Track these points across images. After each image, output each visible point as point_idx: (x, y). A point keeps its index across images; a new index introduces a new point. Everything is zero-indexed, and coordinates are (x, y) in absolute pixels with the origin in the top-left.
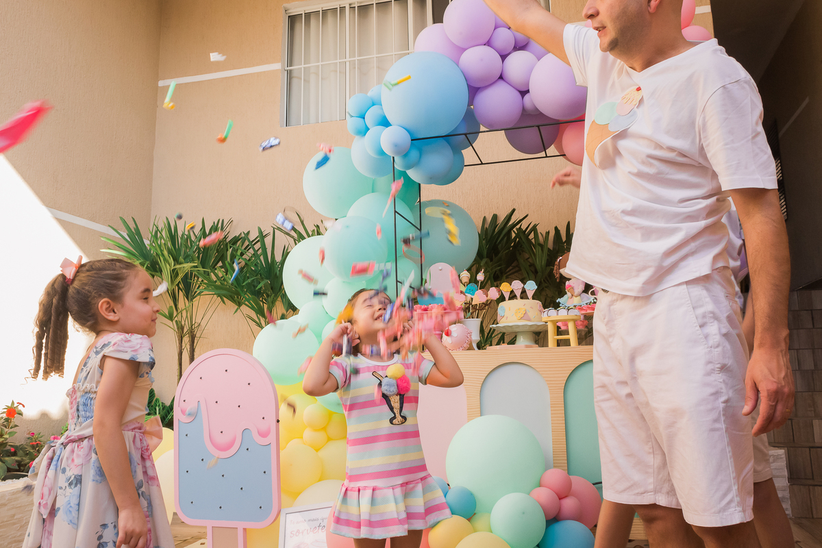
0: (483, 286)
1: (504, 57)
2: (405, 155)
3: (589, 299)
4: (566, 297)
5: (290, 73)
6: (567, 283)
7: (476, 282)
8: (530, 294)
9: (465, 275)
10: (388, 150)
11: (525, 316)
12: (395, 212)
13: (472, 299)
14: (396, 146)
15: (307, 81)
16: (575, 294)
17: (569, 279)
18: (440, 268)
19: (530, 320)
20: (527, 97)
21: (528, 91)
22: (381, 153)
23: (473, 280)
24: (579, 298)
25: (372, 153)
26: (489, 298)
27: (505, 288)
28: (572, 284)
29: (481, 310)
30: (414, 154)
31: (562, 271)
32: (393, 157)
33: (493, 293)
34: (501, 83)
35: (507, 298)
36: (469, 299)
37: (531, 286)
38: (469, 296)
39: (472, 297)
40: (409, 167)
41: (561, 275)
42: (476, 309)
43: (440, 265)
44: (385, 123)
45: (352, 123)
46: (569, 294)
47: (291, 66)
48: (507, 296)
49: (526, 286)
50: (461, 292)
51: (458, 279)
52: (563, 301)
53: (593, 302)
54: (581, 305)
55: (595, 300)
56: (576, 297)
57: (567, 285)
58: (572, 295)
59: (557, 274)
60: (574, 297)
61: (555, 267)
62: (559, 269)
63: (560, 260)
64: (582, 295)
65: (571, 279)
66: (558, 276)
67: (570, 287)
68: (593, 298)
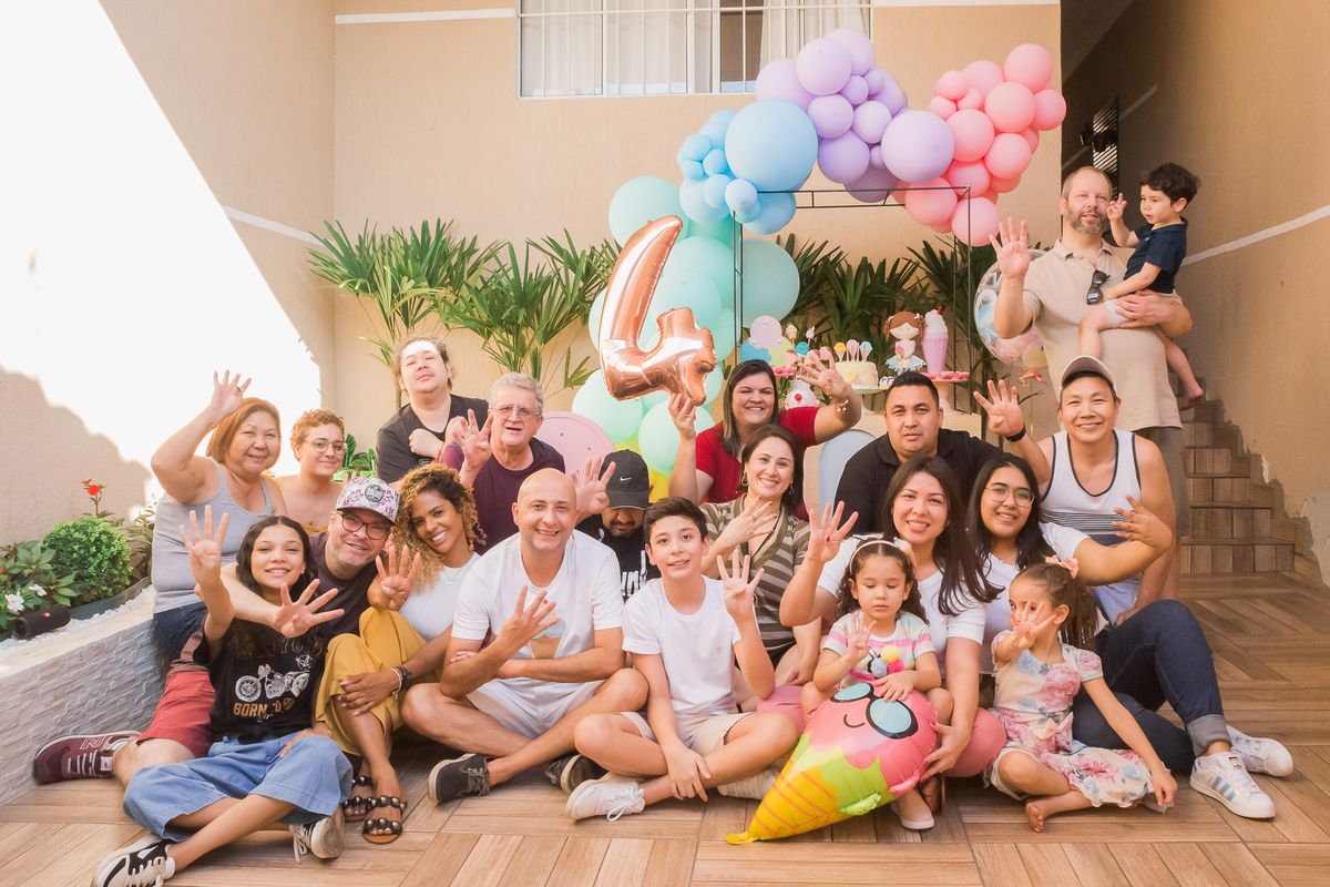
0: (815, 345)
1: (855, 107)
4: (894, 358)
5: (522, 21)
6: (897, 344)
7: (806, 340)
8: (865, 356)
9: (792, 331)
11: (857, 380)
12: (735, 270)
14: (742, 202)
16: (906, 356)
17: (899, 340)
18: (765, 322)
19: (863, 384)
20: (875, 150)
21: (879, 144)
22: (724, 204)
23: (801, 338)
24: (909, 360)
25: (712, 203)
27: (839, 348)
28: (901, 346)
30: (757, 208)
31: (892, 331)
32: (735, 211)
33: (825, 352)
34: (851, 135)
35: (841, 359)
37: (867, 347)
40: (749, 221)
41: (891, 334)
43: (766, 319)
44: (726, 171)
45: (687, 166)
46: (898, 356)
47: (523, 13)
48: (841, 357)
49: (861, 347)
50: (792, 351)
51: (784, 334)
52: (892, 362)
53: (922, 365)
54: (910, 368)
55: (925, 363)
56: (906, 359)
57: (897, 347)
58: (902, 357)
59: (887, 334)
60: (903, 360)
61: (885, 326)
62: (890, 329)
63: (891, 320)
64: (911, 358)
65: (901, 340)
66: (888, 336)
67: (900, 348)
68: (923, 361)
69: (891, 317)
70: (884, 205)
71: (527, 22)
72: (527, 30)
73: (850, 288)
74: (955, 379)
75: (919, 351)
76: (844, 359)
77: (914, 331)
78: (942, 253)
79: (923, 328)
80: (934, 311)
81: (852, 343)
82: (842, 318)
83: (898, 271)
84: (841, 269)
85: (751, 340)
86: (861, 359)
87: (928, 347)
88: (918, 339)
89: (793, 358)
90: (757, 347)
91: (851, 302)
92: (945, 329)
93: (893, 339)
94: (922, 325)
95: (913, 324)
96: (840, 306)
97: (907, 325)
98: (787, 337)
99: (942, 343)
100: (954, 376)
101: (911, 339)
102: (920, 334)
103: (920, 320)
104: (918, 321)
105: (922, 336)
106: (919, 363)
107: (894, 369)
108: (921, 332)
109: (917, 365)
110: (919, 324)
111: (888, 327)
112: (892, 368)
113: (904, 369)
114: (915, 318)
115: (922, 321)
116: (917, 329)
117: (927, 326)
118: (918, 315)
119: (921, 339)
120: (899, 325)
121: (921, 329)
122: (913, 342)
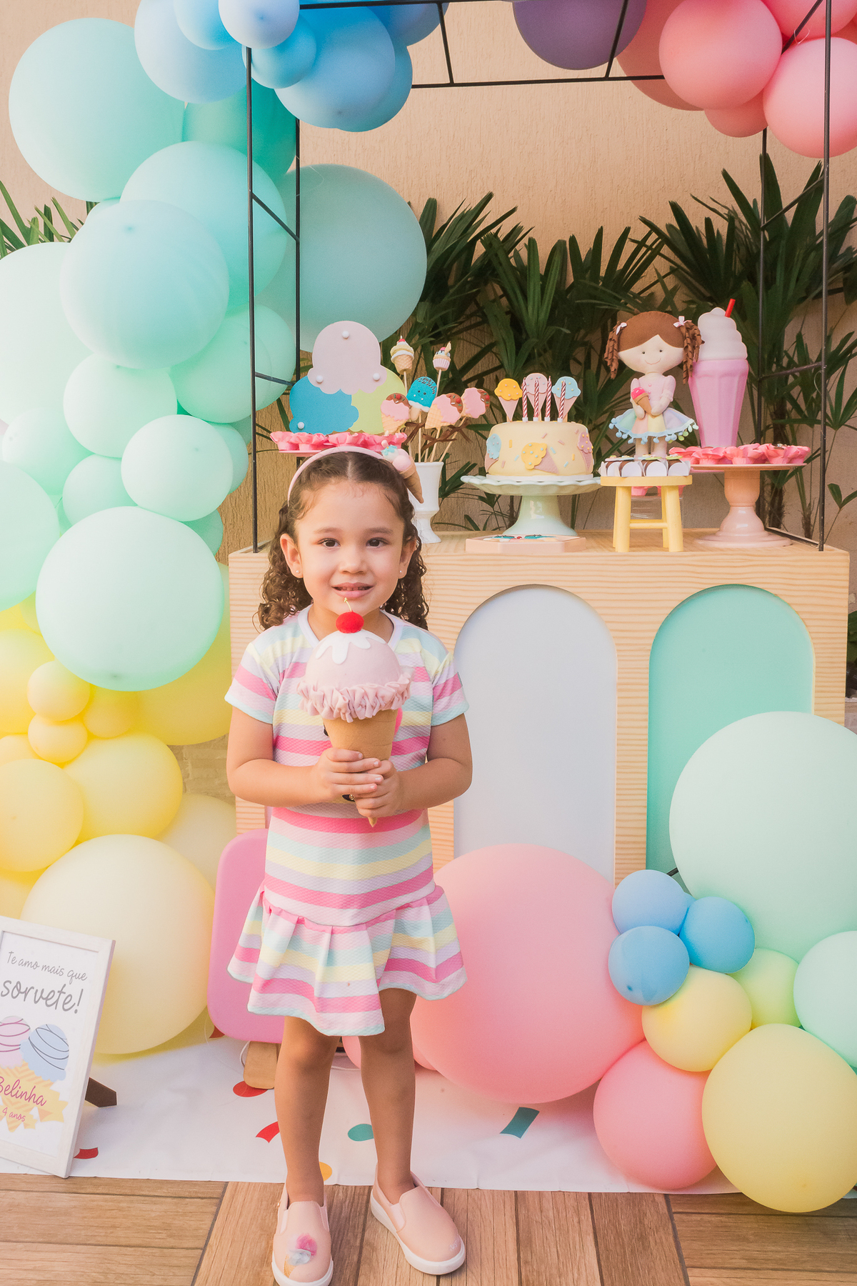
0: (453, 384)
2: (283, 46)
3: (683, 423)
4: (628, 415)
6: (635, 384)
7: (432, 373)
8: (564, 409)
9: (403, 352)
10: (240, 29)
11: (545, 463)
12: (252, 196)
13: (424, 415)
14: (262, 17)
16: (655, 409)
17: (639, 375)
18: (345, 334)
19: (554, 471)
22: (222, 36)
24: (659, 419)
25: (196, 37)
26: (464, 413)
27: (507, 390)
28: (645, 387)
29: (442, 441)
30: (304, 47)
31: (623, 354)
32: (249, 51)
33: (474, 402)
35: (510, 415)
36: (415, 416)
37: (568, 389)
38: (417, 407)
39: (426, 409)
41: (621, 363)
42: (434, 440)
43: (346, 327)
46: (638, 410)
48: (510, 410)
49: (557, 389)
50: (398, 398)
51: (387, 361)
52: (623, 424)
53: (690, 430)
54: (665, 436)
55: (696, 427)
56: (654, 416)
57: (636, 389)
58: (645, 412)
59: (612, 360)
60: (649, 417)
61: (609, 345)
62: (619, 350)
63: (622, 329)
64: (666, 413)
65: (643, 374)
66: (614, 366)
67: (642, 392)
68: (692, 421)
69: (624, 325)
70: (607, 78)
73: (534, 288)
74: (778, 463)
75: (682, 402)
76: (517, 416)
77: (673, 354)
80: (718, 311)
81: (536, 383)
82: (519, 346)
84: (517, 255)
85: (312, 376)
86: (554, 416)
87: (704, 392)
88: (682, 372)
89: (401, 414)
90: (329, 389)
91: (535, 312)
92: (741, 350)
93: (626, 374)
94: (690, 341)
95: (674, 338)
96: (517, 324)
97: (657, 340)
98: (393, 368)
99: (736, 379)
100: (778, 455)
101: (666, 374)
102: (686, 362)
103: (688, 329)
104: (684, 330)
105: (691, 366)
106: (681, 424)
107: (629, 437)
108: (690, 355)
109: (682, 428)
110: (685, 338)
111: (616, 347)
112: (625, 437)
113: (650, 439)
114: (676, 325)
115: (691, 332)
116: (681, 350)
117: (703, 342)
118: (682, 318)
119: (690, 375)
120: (641, 340)
121: (690, 348)
122: (671, 379)
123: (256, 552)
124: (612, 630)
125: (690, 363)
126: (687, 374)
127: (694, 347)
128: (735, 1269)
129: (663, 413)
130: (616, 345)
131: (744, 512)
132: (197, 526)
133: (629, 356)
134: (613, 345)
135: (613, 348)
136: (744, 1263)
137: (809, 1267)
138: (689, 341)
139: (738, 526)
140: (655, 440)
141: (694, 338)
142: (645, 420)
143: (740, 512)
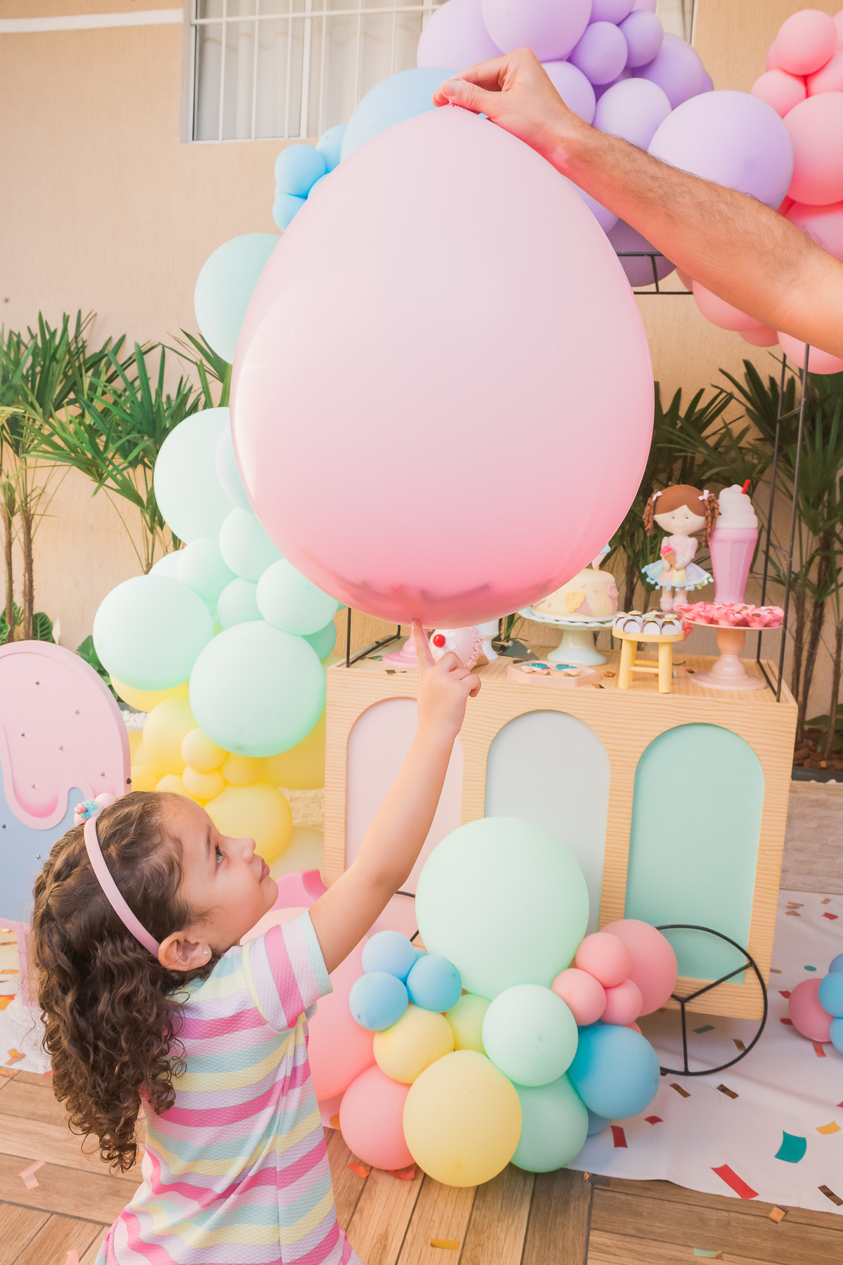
3: (700, 576)
5: (201, 32)
6: (665, 542)
8: (596, 559)
11: (583, 608)
15: (232, 48)
16: (678, 565)
17: (669, 534)
19: (590, 614)
24: (682, 573)
28: (673, 546)
31: (658, 517)
41: (655, 524)
46: (665, 564)
47: (204, 15)
52: (654, 571)
53: (706, 583)
54: (685, 587)
55: (711, 580)
56: (678, 570)
57: (665, 547)
58: (671, 566)
59: (649, 522)
60: (674, 571)
61: (647, 508)
62: (654, 513)
63: (657, 498)
64: (688, 568)
65: (672, 534)
66: (649, 526)
67: (669, 549)
68: (708, 575)
69: (659, 494)
70: (657, 292)
71: (211, 33)
72: (210, 48)
74: (755, 627)
75: (703, 559)
77: (697, 521)
78: (772, 380)
79: (714, 518)
80: (737, 488)
83: (702, 405)
87: (720, 552)
88: (704, 538)
92: (752, 522)
94: (711, 512)
95: (699, 509)
97: (684, 509)
99: (746, 546)
100: (754, 621)
101: (691, 535)
102: (706, 529)
103: (710, 502)
104: (707, 503)
105: (709, 533)
106: (700, 578)
107: (656, 584)
108: (709, 524)
109: (698, 582)
110: (707, 509)
111: (652, 512)
112: (653, 582)
113: (673, 589)
114: (701, 498)
115: (712, 504)
116: (703, 518)
117: (720, 514)
118: (706, 492)
119: (708, 539)
120: (671, 508)
121: (710, 519)
122: (693, 541)
123: (348, 667)
124: (608, 749)
125: (709, 530)
126: (706, 539)
127: (712, 520)
128: (626, 1235)
129: (685, 568)
130: (652, 509)
131: (731, 660)
132: (310, 639)
133: (662, 519)
134: (650, 510)
135: (650, 512)
136: (633, 1232)
137: (680, 1242)
138: (709, 512)
139: (725, 670)
140: (677, 590)
141: (713, 510)
142: (670, 572)
143: (727, 659)
